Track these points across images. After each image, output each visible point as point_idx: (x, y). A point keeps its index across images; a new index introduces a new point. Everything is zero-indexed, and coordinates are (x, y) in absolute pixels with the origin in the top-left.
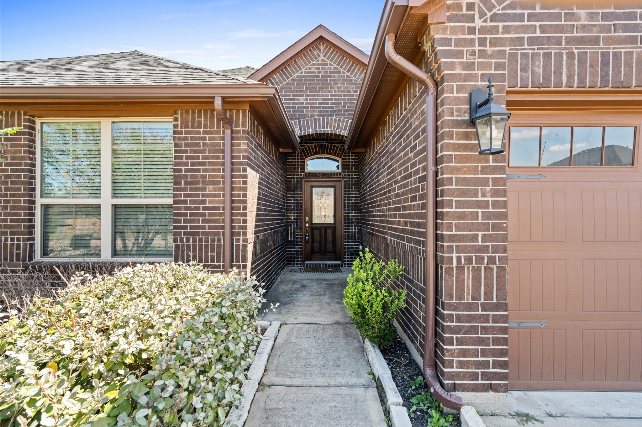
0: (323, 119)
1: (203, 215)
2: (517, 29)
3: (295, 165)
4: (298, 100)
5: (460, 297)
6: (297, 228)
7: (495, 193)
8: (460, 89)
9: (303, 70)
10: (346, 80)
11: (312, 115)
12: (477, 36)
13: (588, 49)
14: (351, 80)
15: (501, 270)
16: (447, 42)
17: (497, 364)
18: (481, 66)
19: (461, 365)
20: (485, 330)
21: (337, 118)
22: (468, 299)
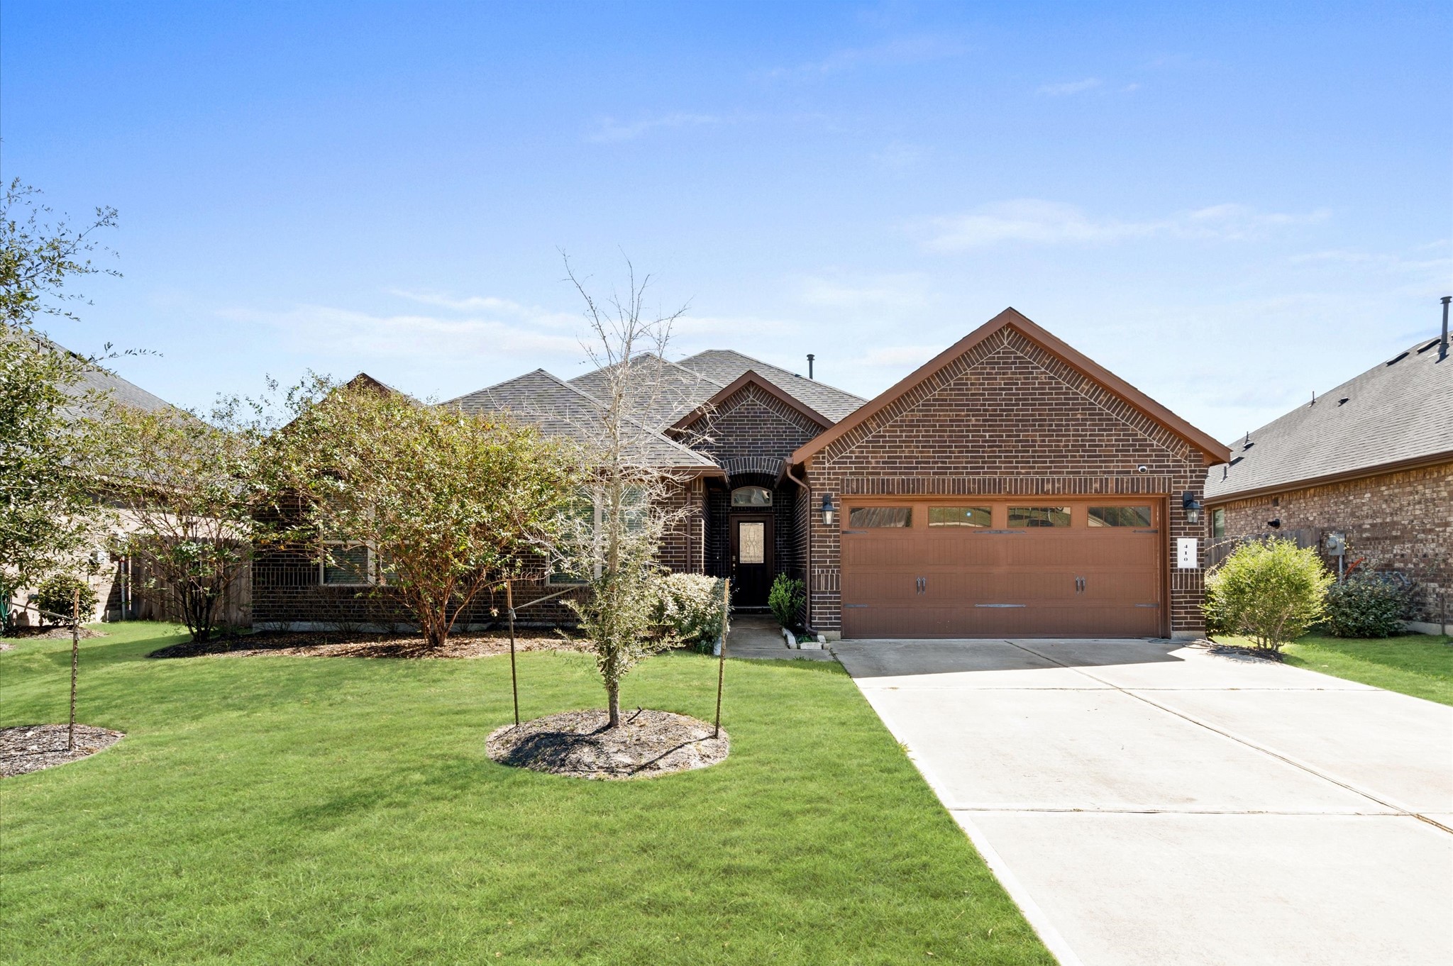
0: (753, 459)
1: (671, 552)
2: (844, 468)
3: (720, 499)
4: (728, 440)
5: (819, 588)
6: (724, 569)
7: (834, 541)
8: (819, 495)
9: (733, 411)
10: (775, 420)
11: (742, 455)
12: (826, 471)
13: (876, 477)
14: (781, 421)
15: (837, 576)
16: (813, 474)
17: (835, 618)
18: (829, 484)
19: (820, 619)
20: (830, 603)
21: (767, 458)
22: (823, 589)
